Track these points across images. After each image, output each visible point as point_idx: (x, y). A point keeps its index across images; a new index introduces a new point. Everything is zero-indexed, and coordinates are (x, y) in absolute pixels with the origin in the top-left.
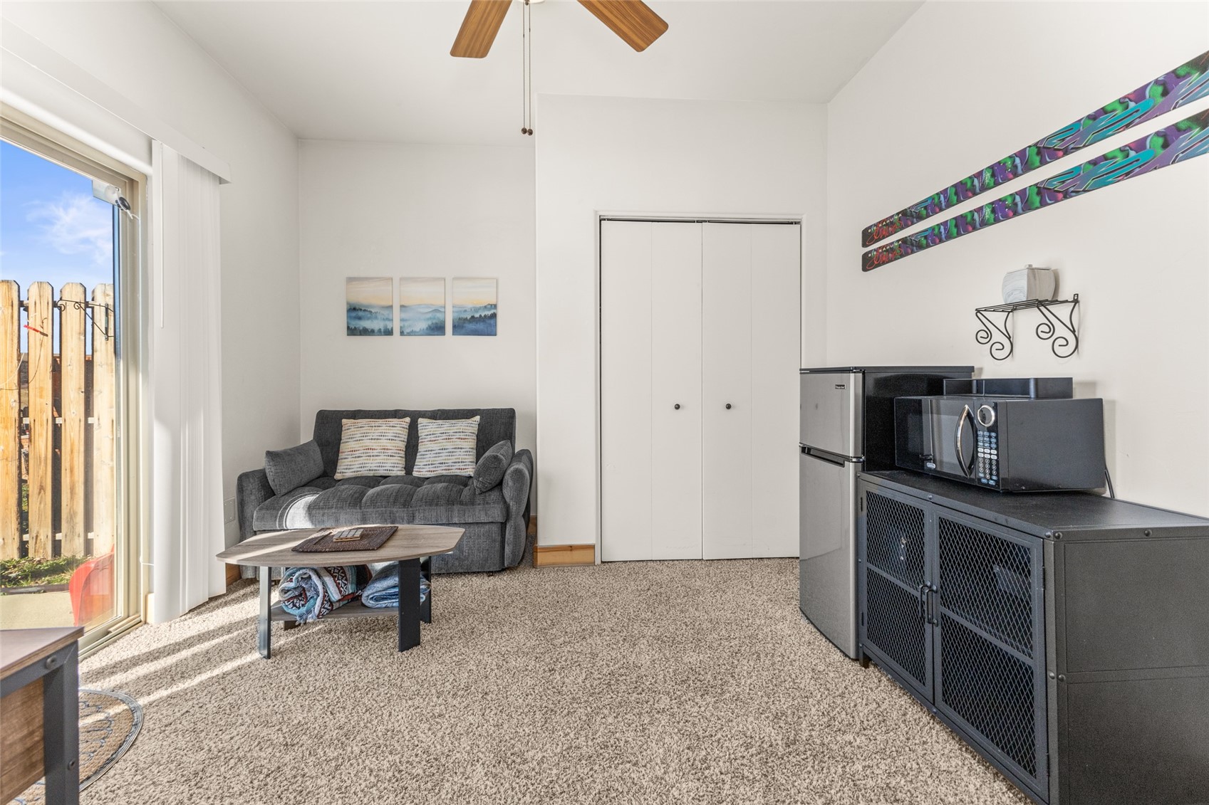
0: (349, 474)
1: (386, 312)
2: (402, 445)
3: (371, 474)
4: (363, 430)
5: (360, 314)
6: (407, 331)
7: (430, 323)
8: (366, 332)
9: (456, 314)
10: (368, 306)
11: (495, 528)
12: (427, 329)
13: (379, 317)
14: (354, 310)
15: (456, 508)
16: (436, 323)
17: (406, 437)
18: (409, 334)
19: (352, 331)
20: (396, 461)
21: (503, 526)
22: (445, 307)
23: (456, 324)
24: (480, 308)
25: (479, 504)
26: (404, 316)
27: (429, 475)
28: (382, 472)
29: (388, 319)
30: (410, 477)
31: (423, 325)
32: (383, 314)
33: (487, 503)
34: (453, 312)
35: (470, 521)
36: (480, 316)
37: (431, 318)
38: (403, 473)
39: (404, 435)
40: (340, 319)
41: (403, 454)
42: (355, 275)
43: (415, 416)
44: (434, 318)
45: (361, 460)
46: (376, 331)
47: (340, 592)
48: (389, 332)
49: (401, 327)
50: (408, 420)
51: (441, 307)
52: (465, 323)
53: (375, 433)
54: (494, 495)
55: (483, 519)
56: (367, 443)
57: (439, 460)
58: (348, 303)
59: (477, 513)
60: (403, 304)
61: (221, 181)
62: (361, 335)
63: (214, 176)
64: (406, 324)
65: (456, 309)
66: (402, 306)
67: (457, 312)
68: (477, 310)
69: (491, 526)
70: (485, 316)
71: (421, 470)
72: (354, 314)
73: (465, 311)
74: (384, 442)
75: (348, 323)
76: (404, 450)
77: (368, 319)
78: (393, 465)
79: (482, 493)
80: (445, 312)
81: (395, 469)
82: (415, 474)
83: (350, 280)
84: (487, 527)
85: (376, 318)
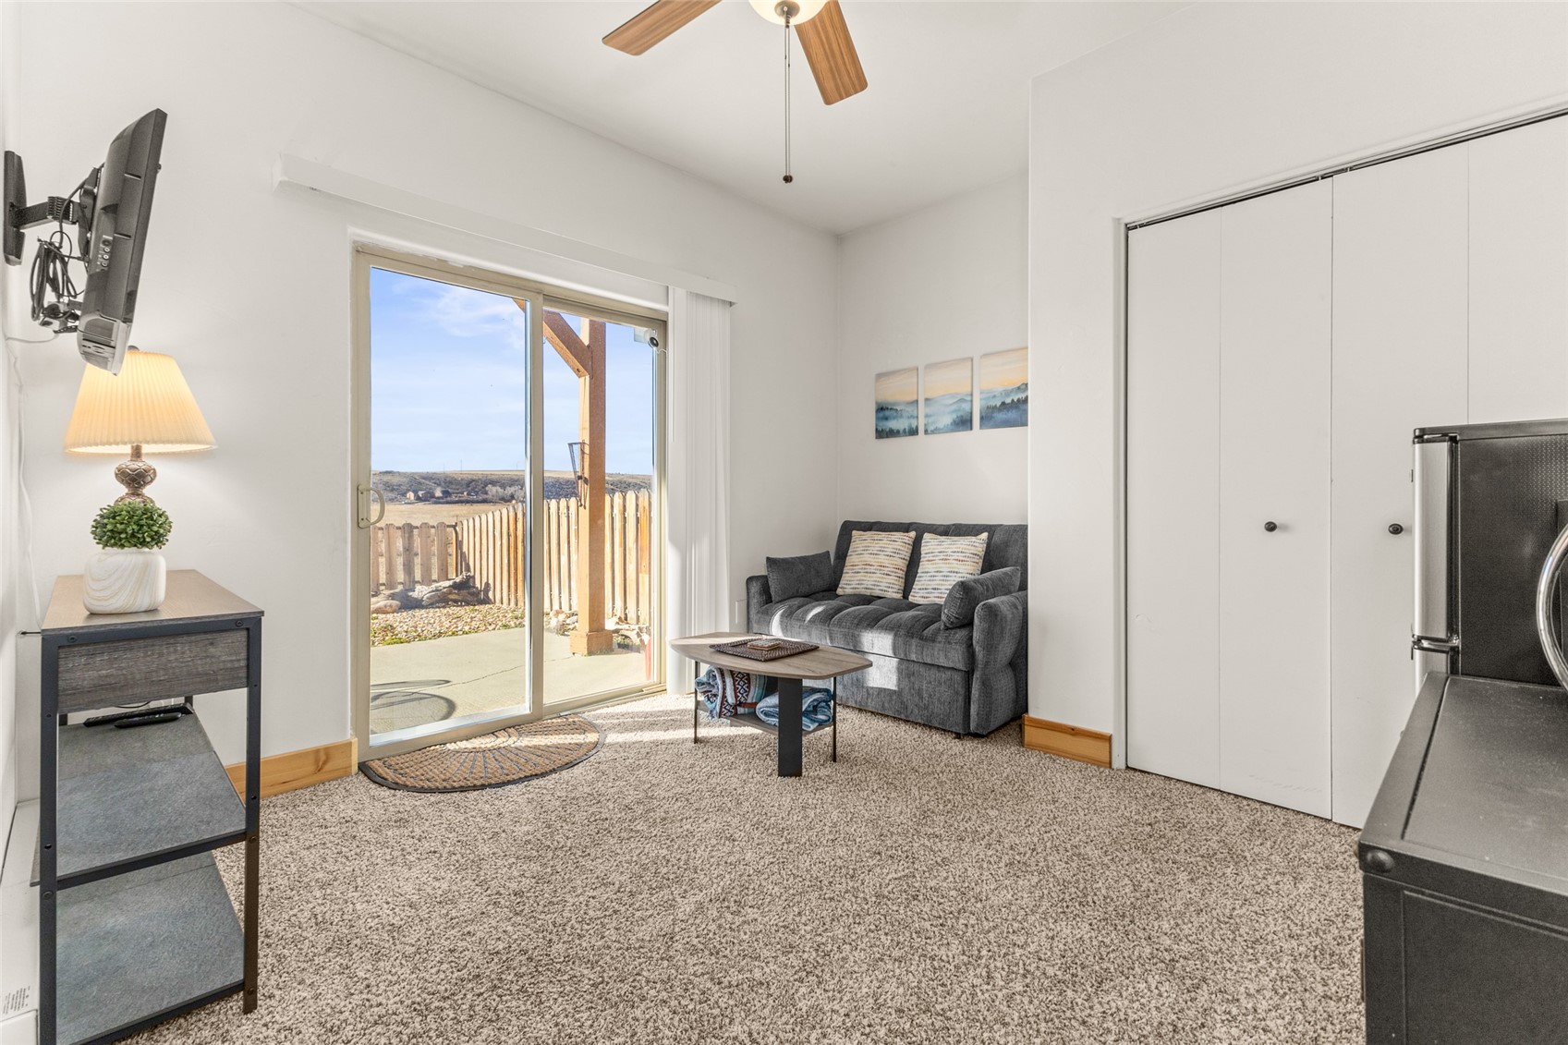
0: (849, 591)
1: (910, 409)
2: (903, 564)
3: (868, 593)
4: (865, 543)
5: (887, 413)
6: (931, 428)
7: (955, 416)
8: (892, 434)
9: (984, 402)
10: (895, 404)
11: (958, 677)
12: (951, 424)
13: (904, 415)
14: (883, 410)
15: (914, 642)
16: (962, 416)
17: (909, 555)
18: (933, 432)
19: (881, 434)
20: (892, 581)
21: (968, 675)
22: (972, 395)
23: (984, 415)
24: (1012, 391)
25: (940, 642)
26: (929, 411)
27: (921, 601)
28: (877, 593)
29: (912, 417)
30: (906, 601)
31: (947, 420)
32: (908, 412)
33: (949, 643)
34: (981, 399)
35: (929, 661)
36: (1013, 400)
37: (955, 411)
38: (899, 596)
39: (906, 552)
40: (869, 421)
41: (902, 574)
42: (884, 370)
43: (921, 530)
44: (959, 410)
45: (859, 576)
46: (901, 431)
47: (736, 697)
48: (914, 432)
49: (925, 425)
50: (913, 534)
51: (967, 395)
52: (992, 413)
53: (875, 547)
54: (961, 634)
55: (942, 661)
56: (867, 558)
57: (933, 584)
58: (877, 403)
59: (936, 653)
60: (927, 396)
61: (731, 304)
62: (887, 437)
63: (724, 302)
64: (930, 420)
65: (984, 396)
66: (927, 400)
67: (985, 399)
68: (1008, 393)
69: (954, 673)
70: (1018, 400)
71: (915, 597)
72: (881, 415)
73: (995, 396)
74: (883, 559)
75: (876, 425)
76: (905, 569)
77: (894, 418)
78: (889, 587)
79: (947, 628)
80: (972, 401)
81: (890, 590)
82: (911, 598)
83: (879, 376)
84: (949, 673)
85: (901, 416)
